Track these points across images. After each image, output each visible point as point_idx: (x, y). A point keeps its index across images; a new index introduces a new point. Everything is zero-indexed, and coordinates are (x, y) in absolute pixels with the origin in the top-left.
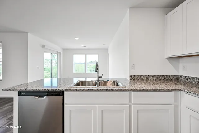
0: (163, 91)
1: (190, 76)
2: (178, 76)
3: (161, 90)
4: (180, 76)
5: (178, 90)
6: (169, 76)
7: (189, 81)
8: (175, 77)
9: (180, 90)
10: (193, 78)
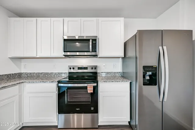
0: (9, 87)
1: (28, 72)
2: (21, 73)
3: (7, 86)
4: (22, 73)
5: (22, 83)
6: (13, 74)
7: (28, 76)
8: (18, 75)
9: (23, 82)
10: (31, 74)
